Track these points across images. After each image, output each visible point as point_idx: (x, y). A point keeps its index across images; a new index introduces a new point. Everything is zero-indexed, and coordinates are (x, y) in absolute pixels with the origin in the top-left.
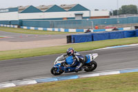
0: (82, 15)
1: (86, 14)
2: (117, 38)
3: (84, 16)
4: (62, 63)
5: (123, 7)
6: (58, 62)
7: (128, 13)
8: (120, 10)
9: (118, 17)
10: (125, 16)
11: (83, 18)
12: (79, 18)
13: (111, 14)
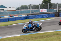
0: (3, 10)
1: (5, 9)
2: (19, 20)
3: (4, 10)
4: (27, 27)
5: (22, 6)
6: (25, 27)
7: (24, 9)
8: (20, 8)
9: (19, 10)
10: (23, 10)
11: (4, 11)
12: (2, 11)
13: (16, 9)
